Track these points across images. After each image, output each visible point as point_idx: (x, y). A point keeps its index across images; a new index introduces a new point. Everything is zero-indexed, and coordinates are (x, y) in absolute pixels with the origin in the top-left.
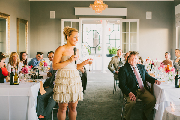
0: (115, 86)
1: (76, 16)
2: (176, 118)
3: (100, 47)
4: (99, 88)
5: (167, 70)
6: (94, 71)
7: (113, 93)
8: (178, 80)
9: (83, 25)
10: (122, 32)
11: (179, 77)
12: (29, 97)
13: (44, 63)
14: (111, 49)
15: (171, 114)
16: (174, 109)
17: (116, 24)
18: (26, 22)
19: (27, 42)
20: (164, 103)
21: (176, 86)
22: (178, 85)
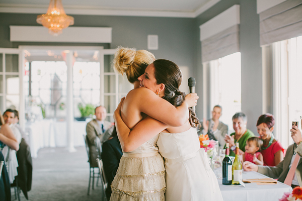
0: (92, 179)
1: (13, 42)
3: (63, 104)
6: (53, 148)
7: (88, 194)
8: (230, 168)
10: (103, 74)
11: (230, 162)
14: (84, 106)
17: (91, 61)
21: (226, 183)
22: (229, 178)
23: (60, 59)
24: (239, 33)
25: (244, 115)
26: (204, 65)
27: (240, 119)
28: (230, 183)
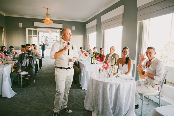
1: (35, 27)
2: (98, 82)
3: (48, 44)
4: (49, 65)
5: (86, 55)
8: (93, 60)
9: (39, 33)
10: (60, 36)
12: (3, 75)
13: (15, 53)
15: (95, 80)
16: (96, 76)
17: (56, 33)
18: (3, 29)
19: (4, 40)
20: (86, 72)
21: (92, 63)
22: (93, 62)
23: (48, 32)
24: (96, 27)
25: (96, 48)
26: (87, 35)
27: (95, 49)
28: (93, 63)
